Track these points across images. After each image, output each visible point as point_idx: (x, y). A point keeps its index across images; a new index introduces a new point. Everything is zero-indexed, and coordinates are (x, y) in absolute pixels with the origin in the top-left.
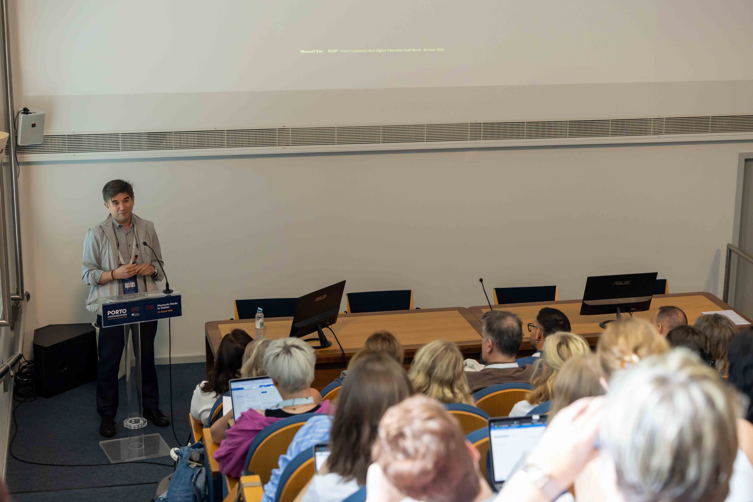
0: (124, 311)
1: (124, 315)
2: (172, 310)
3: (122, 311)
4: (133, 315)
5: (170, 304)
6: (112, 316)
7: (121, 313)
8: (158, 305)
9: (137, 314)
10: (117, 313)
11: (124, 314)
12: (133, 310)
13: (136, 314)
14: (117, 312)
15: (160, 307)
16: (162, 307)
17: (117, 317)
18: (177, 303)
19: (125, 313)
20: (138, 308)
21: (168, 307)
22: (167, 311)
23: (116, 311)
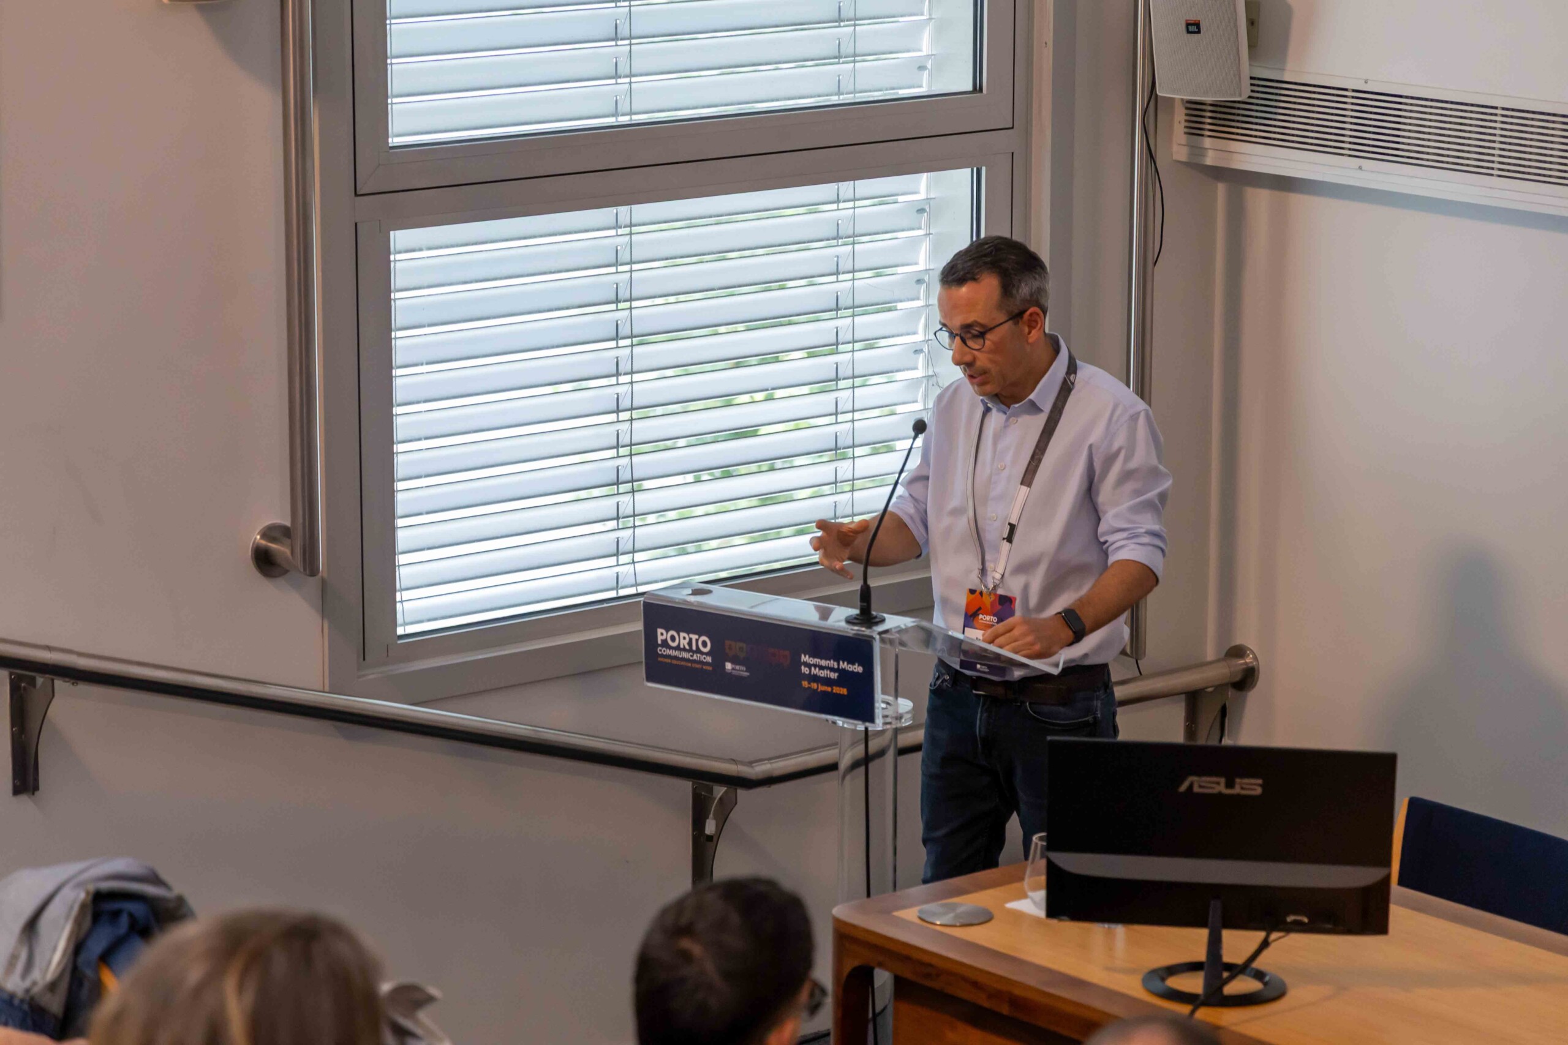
0: (704, 644)
1: (702, 658)
2: (844, 691)
3: (697, 641)
4: (729, 666)
5: (839, 665)
6: (669, 652)
7: (694, 648)
8: (803, 656)
9: (742, 671)
10: (684, 646)
11: (702, 653)
12: (730, 648)
13: (737, 667)
14: (683, 639)
15: (809, 666)
16: (815, 666)
17: (683, 659)
18: (858, 669)
19: (707, 654)
20: (744, 645)
21: (834, 676)
22: (829, 689)
23: (682, 634)
